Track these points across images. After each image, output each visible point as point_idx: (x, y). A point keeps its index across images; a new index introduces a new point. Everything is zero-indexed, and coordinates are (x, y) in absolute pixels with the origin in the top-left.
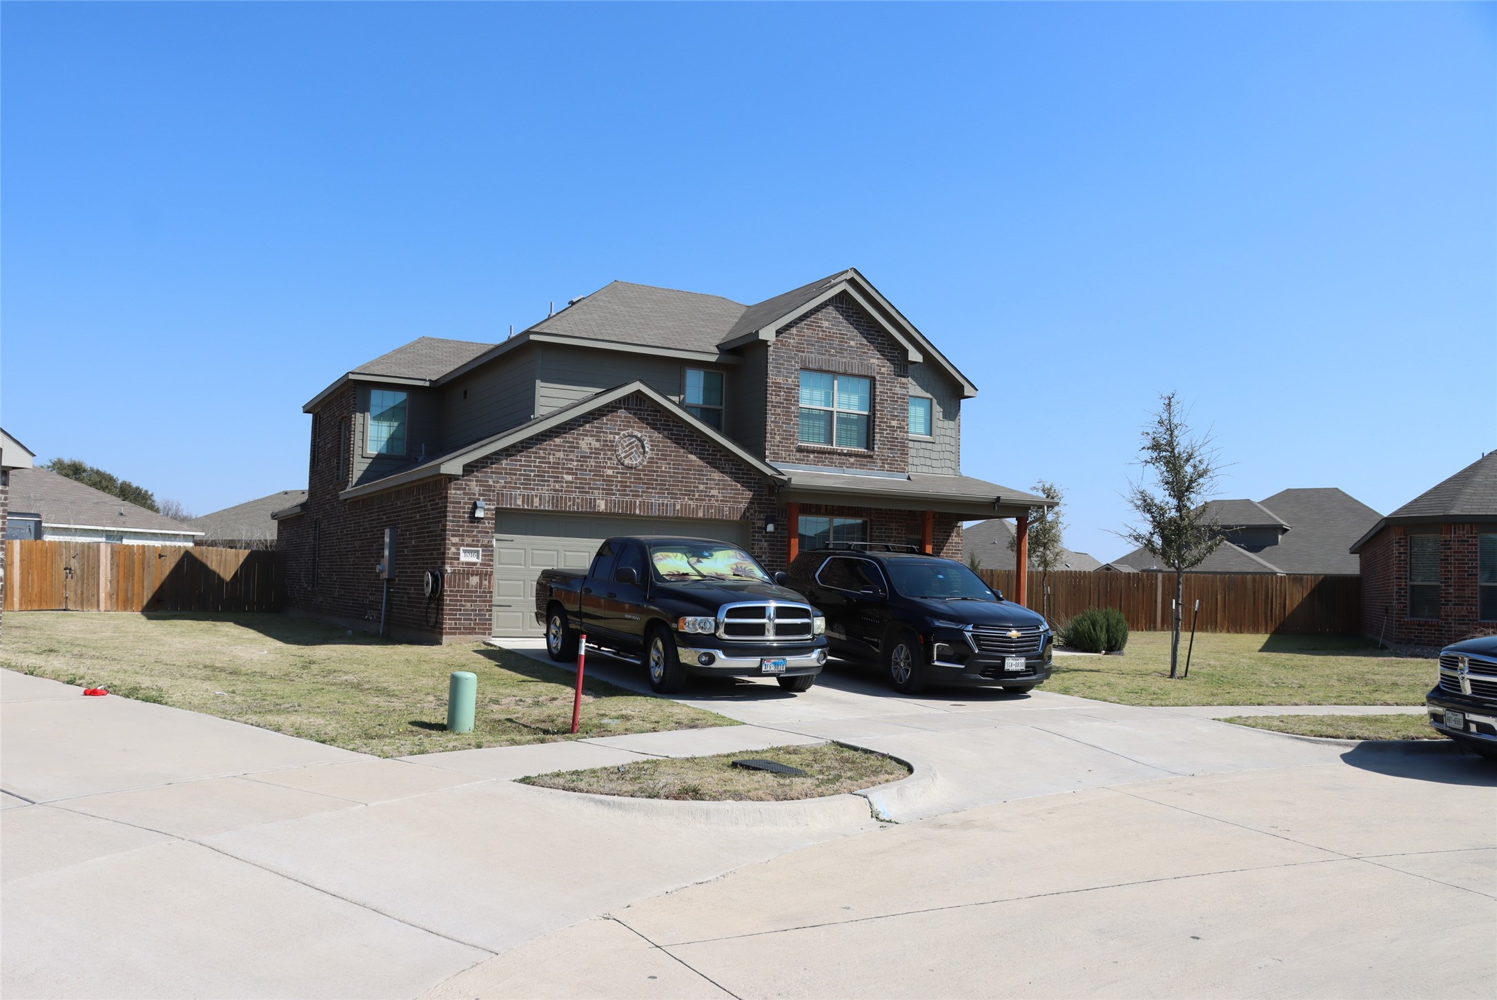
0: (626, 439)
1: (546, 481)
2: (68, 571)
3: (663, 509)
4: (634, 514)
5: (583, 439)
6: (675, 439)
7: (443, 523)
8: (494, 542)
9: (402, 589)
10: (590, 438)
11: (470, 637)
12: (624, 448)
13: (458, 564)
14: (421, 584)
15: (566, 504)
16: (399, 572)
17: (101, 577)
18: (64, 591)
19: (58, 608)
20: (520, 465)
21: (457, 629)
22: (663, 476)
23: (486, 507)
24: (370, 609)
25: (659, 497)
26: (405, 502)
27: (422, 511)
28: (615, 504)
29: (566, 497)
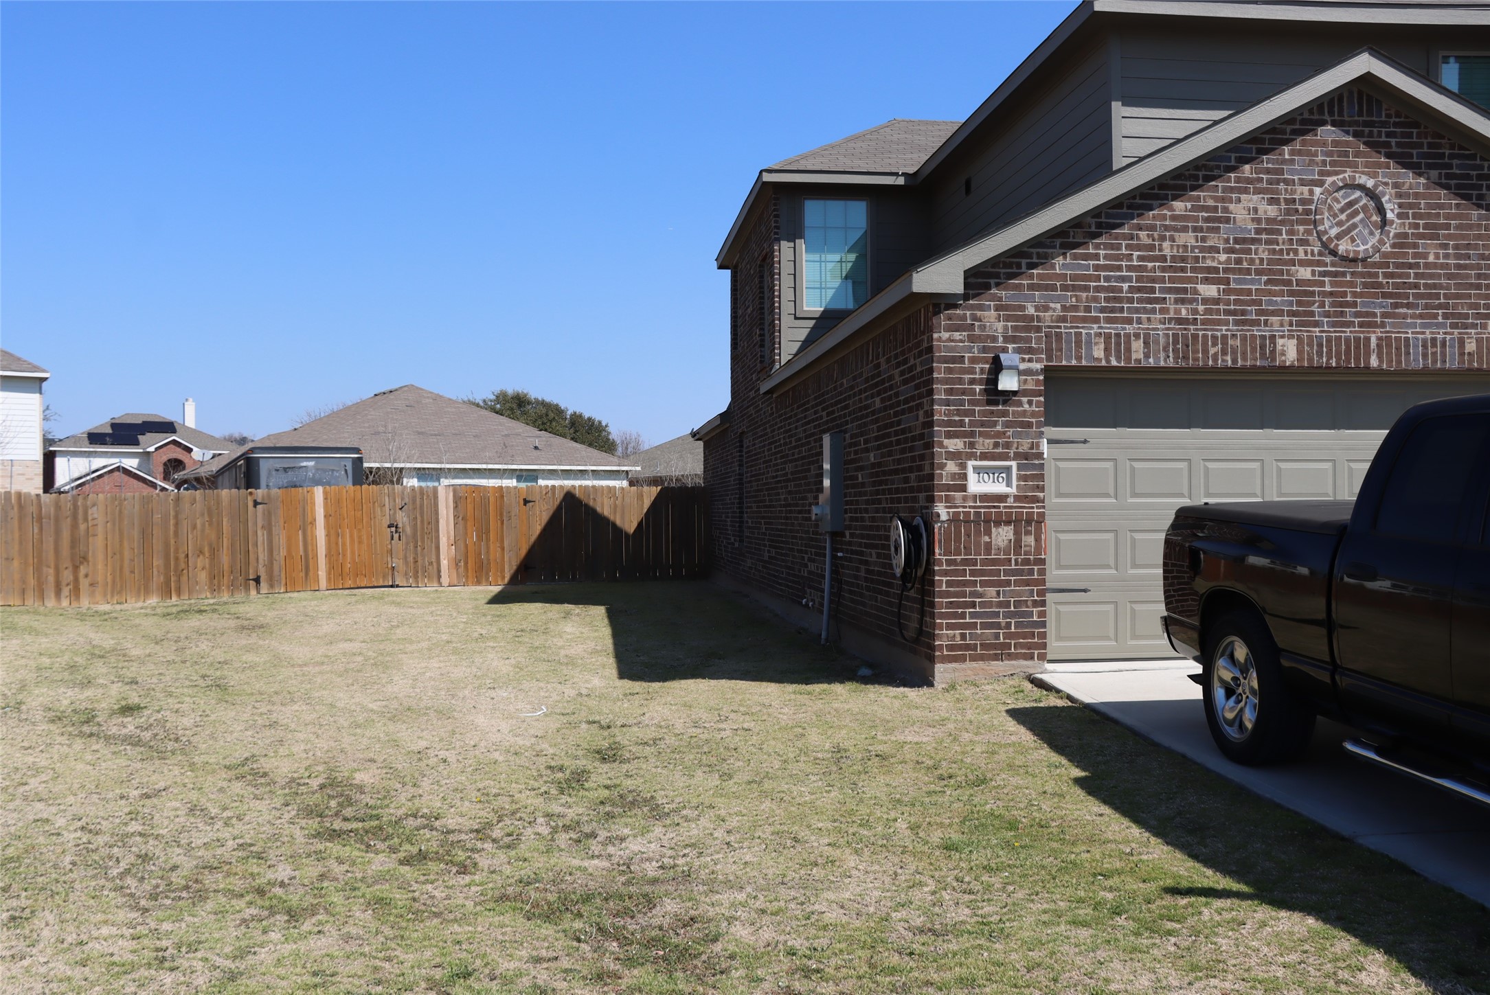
0: (1339, 195)
1: (1157, 301)
2: (393, 529)
3: (1434, 354)
4: (1367, 368)
5: (1239, 200)
6: (1458, 187)
7: (926, 408)
8: (1045, 447)
9: (857, 553)
10: (1255, 197)
11: (997, 666)
12: (1335, 216)
13: (965, 499)
14: (884, 544)
15: (1206, 351)
16: (852, 519)
17: (441, 535)
18: (389, 559)
19: (381, 583)
20: (1097, 268)
21: (967, 647)
22: (1432, 276)
23: (1023, 366)
24: (810, 587)
25: (1424, 326)
26: (854, 378)
27: (885, 390)
28: (1320, 345)
29: (1205, 336)
